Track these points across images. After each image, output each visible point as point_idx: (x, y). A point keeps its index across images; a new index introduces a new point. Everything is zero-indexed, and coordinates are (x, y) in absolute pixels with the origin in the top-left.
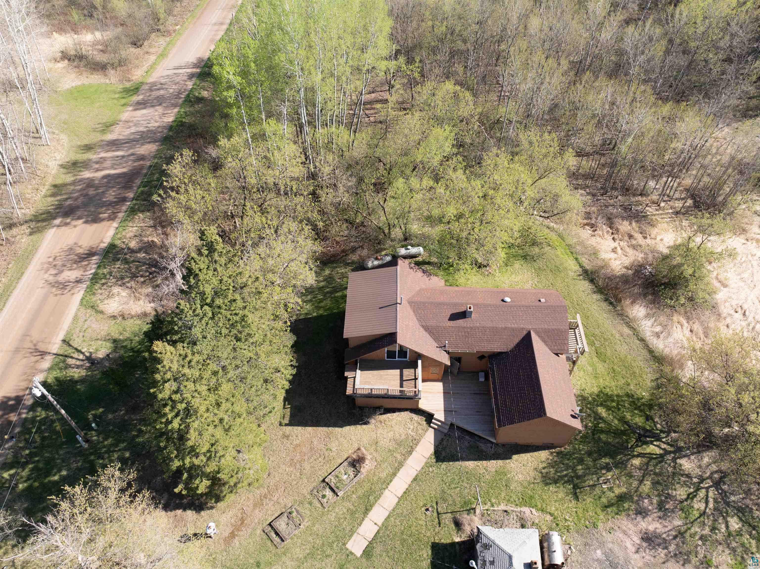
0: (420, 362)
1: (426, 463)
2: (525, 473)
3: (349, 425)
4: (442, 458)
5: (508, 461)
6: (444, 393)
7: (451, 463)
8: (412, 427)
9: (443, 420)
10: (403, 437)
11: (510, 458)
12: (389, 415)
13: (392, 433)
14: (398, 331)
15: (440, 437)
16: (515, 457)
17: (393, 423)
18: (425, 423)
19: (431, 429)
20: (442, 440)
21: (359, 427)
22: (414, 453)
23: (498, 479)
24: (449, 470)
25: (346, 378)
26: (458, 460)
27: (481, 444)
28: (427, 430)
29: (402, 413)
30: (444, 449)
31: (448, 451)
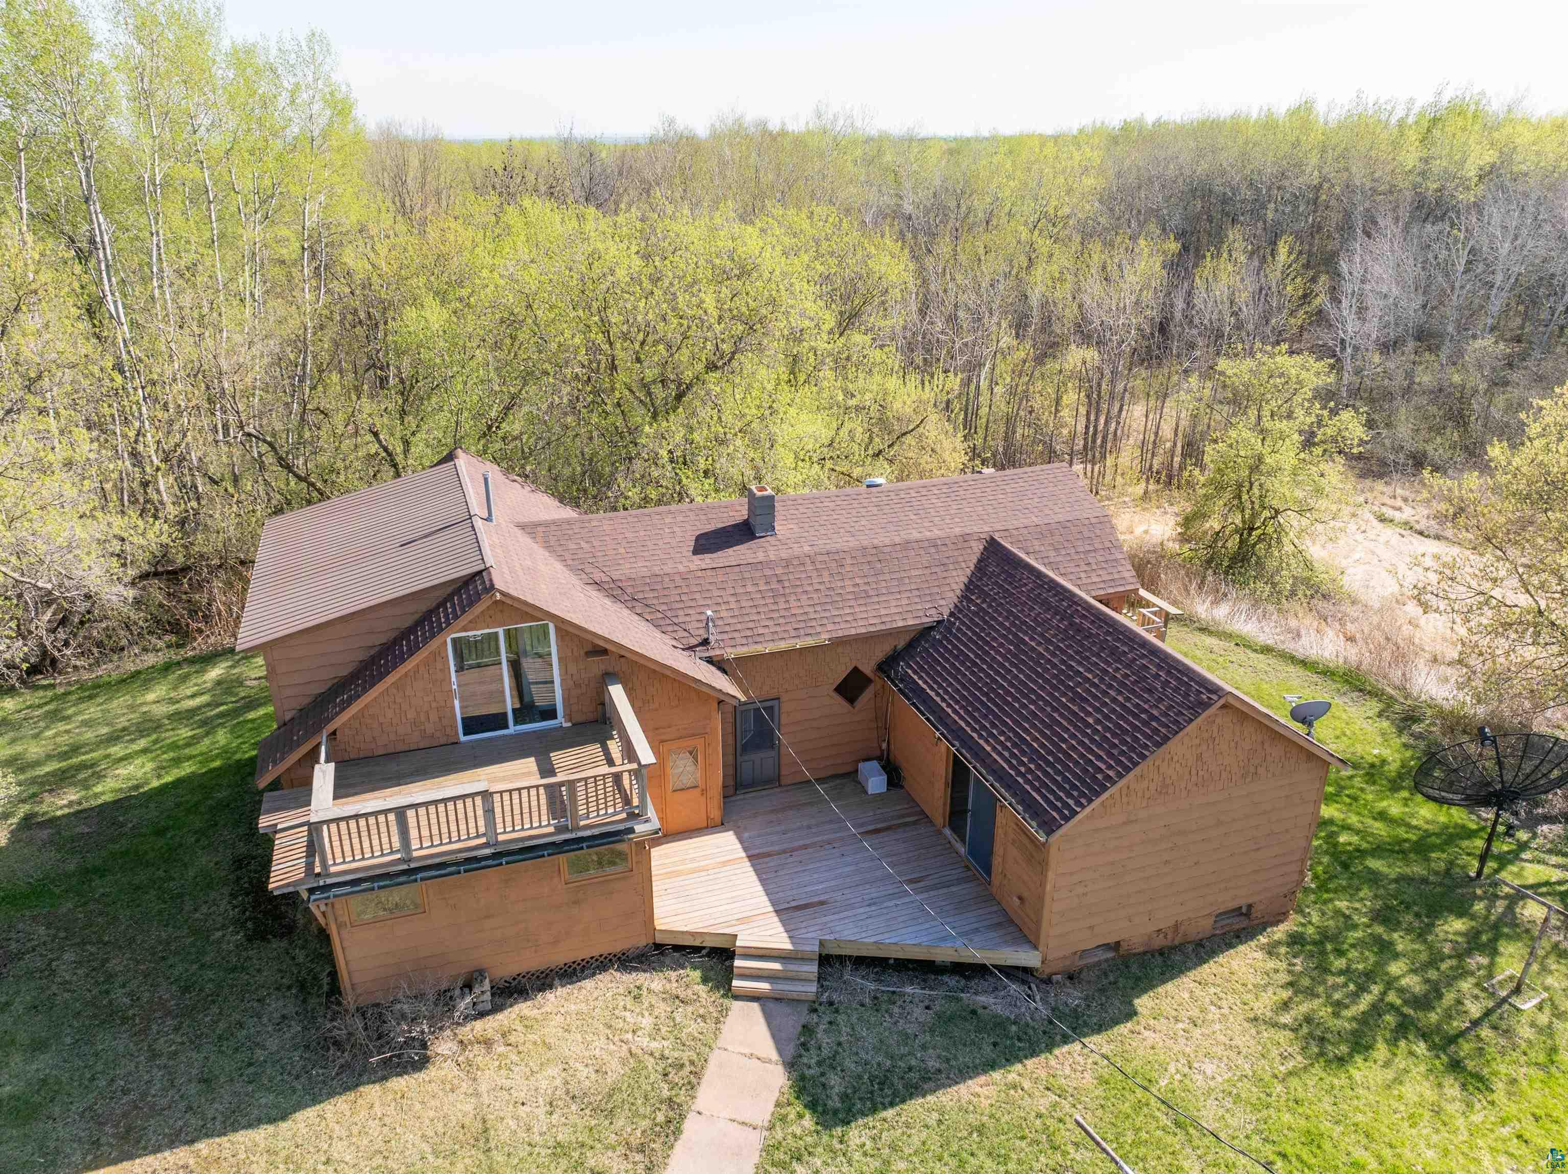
0: (617, 692)
1: (769, 1149)
2: (1219, 1050)
3: (316, 1100)
4: (835, 1103)
5: (1123, 1029)
6: (751, 858)
7: (889, 1113)
8: (647, 1022)
9: (783, 943)
10: (616, 1070)
11: (1131, 1014)
12: (523, 1008)
13: (553, 1071)
14: (490, 561)
15: (793, 1021)
16: (1143, 1003)
17: (552, 1030)
18: (702, 989)
19: (737, 1005)
20: (807, 1030)
21: (371, 1092)
22: (690, 1125)
23: (1126, 1107)
24: (893, 1147)
25: (267, 842)
26: (914, 1090)
27: (982, 999)
28: (724, 1012)
29: (588, 984)
30: (831, 1063)
31: (849, 1064)
